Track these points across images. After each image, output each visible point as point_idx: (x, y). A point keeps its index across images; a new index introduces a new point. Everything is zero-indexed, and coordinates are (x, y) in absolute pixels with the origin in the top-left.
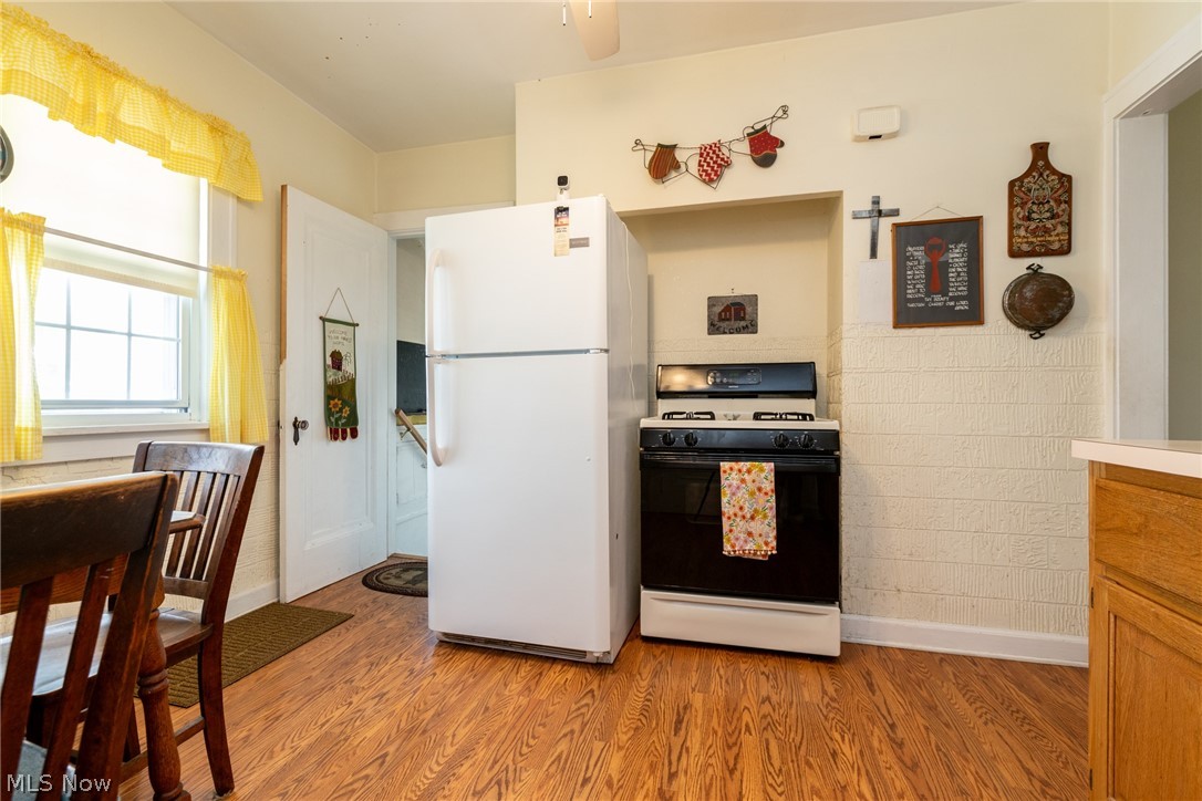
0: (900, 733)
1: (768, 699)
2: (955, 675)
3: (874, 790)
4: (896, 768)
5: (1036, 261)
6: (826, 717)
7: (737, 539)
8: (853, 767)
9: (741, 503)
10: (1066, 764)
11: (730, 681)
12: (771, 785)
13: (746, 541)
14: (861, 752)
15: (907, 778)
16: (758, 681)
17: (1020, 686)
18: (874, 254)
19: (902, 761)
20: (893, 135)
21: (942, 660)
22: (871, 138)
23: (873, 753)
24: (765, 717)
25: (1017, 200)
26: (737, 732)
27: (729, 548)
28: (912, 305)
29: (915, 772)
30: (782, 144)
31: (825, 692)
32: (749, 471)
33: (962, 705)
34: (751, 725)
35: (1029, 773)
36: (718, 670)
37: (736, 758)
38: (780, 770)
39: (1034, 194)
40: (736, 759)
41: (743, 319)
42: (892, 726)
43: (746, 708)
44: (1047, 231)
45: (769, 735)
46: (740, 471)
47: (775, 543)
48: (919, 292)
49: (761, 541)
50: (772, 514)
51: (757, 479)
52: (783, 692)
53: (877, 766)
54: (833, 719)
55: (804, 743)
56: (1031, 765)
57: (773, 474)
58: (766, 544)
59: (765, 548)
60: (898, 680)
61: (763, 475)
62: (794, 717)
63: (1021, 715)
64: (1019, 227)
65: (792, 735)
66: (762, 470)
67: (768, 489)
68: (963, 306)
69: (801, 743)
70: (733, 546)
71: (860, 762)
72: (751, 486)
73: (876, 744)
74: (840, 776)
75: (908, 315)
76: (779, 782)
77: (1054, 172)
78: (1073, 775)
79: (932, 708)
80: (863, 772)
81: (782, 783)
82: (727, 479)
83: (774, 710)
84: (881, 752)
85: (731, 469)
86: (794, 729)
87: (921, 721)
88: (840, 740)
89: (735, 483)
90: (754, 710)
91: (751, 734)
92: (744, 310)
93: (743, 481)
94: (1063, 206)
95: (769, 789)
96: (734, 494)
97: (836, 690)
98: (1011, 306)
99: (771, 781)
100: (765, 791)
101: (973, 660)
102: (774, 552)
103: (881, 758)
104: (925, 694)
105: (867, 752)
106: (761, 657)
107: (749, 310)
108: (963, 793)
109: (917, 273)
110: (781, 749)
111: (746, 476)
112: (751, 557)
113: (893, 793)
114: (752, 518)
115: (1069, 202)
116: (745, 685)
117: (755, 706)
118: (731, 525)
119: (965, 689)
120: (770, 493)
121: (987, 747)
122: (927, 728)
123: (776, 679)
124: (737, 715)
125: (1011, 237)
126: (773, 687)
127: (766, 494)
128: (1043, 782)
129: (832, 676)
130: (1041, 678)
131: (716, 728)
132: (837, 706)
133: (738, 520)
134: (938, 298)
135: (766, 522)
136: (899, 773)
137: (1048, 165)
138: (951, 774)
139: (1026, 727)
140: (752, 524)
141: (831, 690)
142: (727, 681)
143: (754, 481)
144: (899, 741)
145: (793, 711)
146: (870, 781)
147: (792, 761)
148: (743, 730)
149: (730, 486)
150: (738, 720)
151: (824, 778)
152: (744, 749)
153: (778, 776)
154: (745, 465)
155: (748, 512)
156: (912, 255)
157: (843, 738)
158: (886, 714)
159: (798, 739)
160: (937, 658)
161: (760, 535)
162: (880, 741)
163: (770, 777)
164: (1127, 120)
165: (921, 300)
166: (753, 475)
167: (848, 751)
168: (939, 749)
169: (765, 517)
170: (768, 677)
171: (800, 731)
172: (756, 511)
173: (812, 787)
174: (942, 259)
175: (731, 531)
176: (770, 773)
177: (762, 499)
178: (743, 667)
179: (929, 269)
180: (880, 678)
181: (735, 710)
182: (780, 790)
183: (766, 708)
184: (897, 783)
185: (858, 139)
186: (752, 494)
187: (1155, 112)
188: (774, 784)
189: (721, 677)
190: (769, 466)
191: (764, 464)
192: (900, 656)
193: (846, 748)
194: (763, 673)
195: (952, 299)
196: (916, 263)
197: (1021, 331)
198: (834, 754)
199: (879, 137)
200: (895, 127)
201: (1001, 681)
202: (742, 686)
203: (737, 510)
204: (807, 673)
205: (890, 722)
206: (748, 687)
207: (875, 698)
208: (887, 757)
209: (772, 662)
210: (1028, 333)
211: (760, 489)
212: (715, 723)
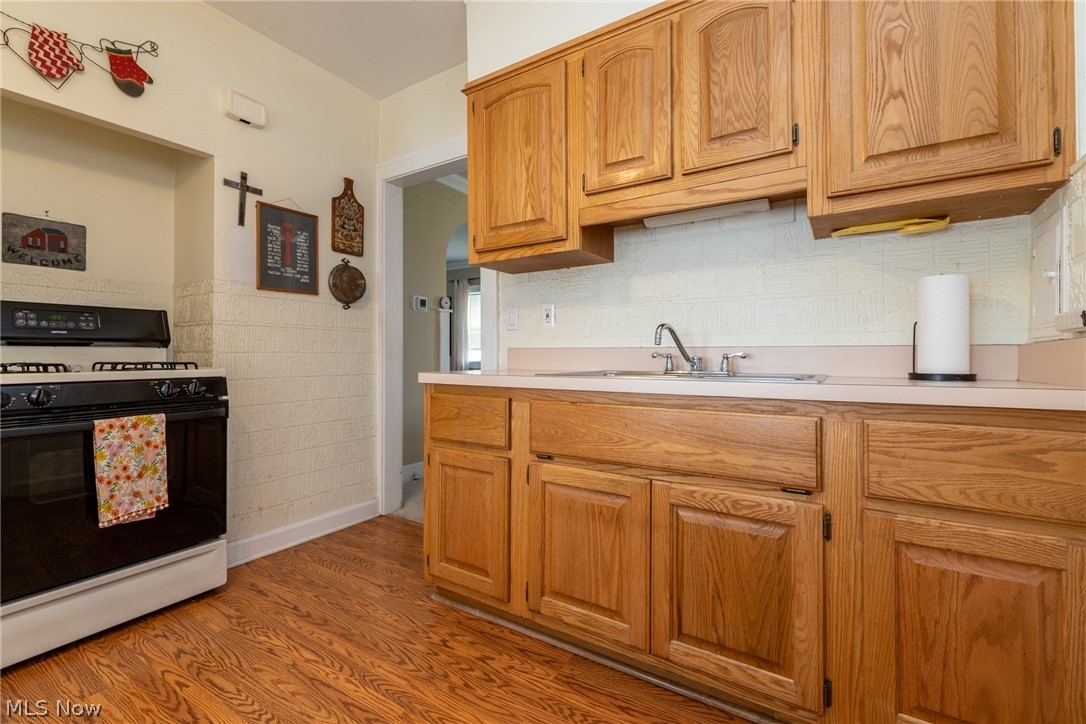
0: (303, 609)
1: (181, 651)
2: (310, 557)
3: (313, 651)
4: (316, 630)
5: (348, 257)
6: (244, 632)
7: (120, 504)
8: (290, 649)
9: (125, 463)
10: (391, 571)
11: (123, 662)
12: (240, 705)
13: (132, 504)
14: (287, 636)
15: (327, 631)
16: (157, 645)
17: (347, 544)
18: (241, 222)
19: (316, 624)
20: (259, 127)
21: (295, 551)
22: (241, 120)
23: (296, 632)
24: (189, 666)
25: (337, 213)
26: (172, 694)
27: (110, 517)
28: (272, 272)
29: (328, 625)
30: (151, 81)
31: (229, 617)
32: (135, 426)
33: (325, 571)
34: (182, 680)
35: (380, 586)
36: (98, 662)
37: (190, 711)
38: (238, 690)
39: (346, 211)
40: (190, 713)
41: (64, 251)
42: (295, 608)
43: (163, 673)
44: (352, 239)
45: (206, 675)
46: (123, 427)
47: (166, 497)
48: (276, 262)
49: (151, 498)
50: (162, 467)
51: (145, 433)
52: (191, 638)
53: (305, 637)
54: (251, 630)
55: (242, 659)
56: (378, 582)
57: (164, 425)
58: (158, 499)
59: (157, 504)
60: (277, 578)
61: (152, 428)
62: (217, 649)
63: (358, 559)
64: (338, 231)
65: (227, 661)
66: (151, 422)
67: (158, 441)
68: (305, 279)
69: (239, 662)
70: (115, 513)
71: (292, 643)
72: (138, 442)
73: (293, 625)
74: (286, 660)
75: (268, 280)
76: (243, 697)
77: (356, 201)
78: (397, 575)
79: (311, 583)
80: (298, 646)
81: (247, 697)
82: (105, 439)
83: (194, 655)
84: (300, 628)
85: (111, 426)
86: (224, 656)
87: (310, 594)
88: (267, 640)
89: (116, 442)
90: (174, 667)
91: (188, 686)
92: (65, 240)
93: (127, 438)
94: (360, 225)
95: (241, 708)
96: (115, 454)
97: (237, 611)
98: (335, 285)
99: (237, 702)
100: (238, 712)
101: (314, 542)
102: (167, 505)
103: (304, 631)
104: (300, 577)
105: (291, 634)
106: (141, 624)
107: (72, 241)
108: (360, 617)
109: (274, 247)
110: (226, 676)
111: (131, 432)
112: (138, 519)
113: (325, 645)
114: (140, 476)
115: (362, 223)
116: (145, 656)
117: (171, 664)
118: (112, 491)
119: (321, 561)
120: (161, 446)
121: (354, 586)
122: (316, 597)
123: (175, 633)
124: (159, 684)
125: (333, 237)
126: (177, 640)
127: (156, 447)
128: (389, 587)
129: (223, 602)
130: (355, 534)
131: (145, 707)
132: (245, 620)
133: (121, 482)
134: (289, 270)
135: (157, 476)
136: (320, 632)
137: (353, 195)
138: (347, 612)
139: (364, 565)
140: (140, 482)
141: (232, 612)
142: (119, 665)
143: (141, 436)
144: (306, 614)
145: (213, 645)
146: (307, 649)
147: (243, 678)
148: (178, 689)
149: (109, 446)
150: (164, 685)
151: (276, 670)
152: (191, 701)
153: (240, 695)
154: (129, 420)
155: (133, 471)
156: (271, 232)
157: (270, 638)
158: (285, 604)
159: (234, 660)
160: (292, 551)
161: (151, 492)
162: (295, 622)
163: (234, 701)
164: (390, 186)
165: (277, 269)
166: (140, 430)
167: (278, 642)
168: (331, 604)
169: (156, 471)
170: (165, 636)
171: (231, 655)
172: (145, 468)
173: (272, 681)
174: (293, 241)
175: (112, 497)
176: (232, 698)
177: (150, 453)
178: (128, 644)
179: (283, 245)
180: (263, 584)
181: (153, 681)
182: (249, 702)
183: (185, 659)
184: (323, 638)
185: (230, 116)
186: (139, 450)
187: (399, 186)
188: (242, 702)
189: (109, 667)
190: (159, 419)
191: (153, 416)
192: (267, 562)
193: (276, 641)
194: (156, 636)
195: (299, 272)
196: (274, 239)
197: (338, 303)
198: (270, 651)
199: (249, 123)
200: (262, 121)
201: (336, 547)
202: (142, 659)
203: (119, 471)
204: (201, 612)
205: (292, 606)
206: (150, 655)
207: (270, 599)
208: (306, 628)
209: (159, 624)
210: (342, 305)
211: (148, 444)
212: (139, 704)
